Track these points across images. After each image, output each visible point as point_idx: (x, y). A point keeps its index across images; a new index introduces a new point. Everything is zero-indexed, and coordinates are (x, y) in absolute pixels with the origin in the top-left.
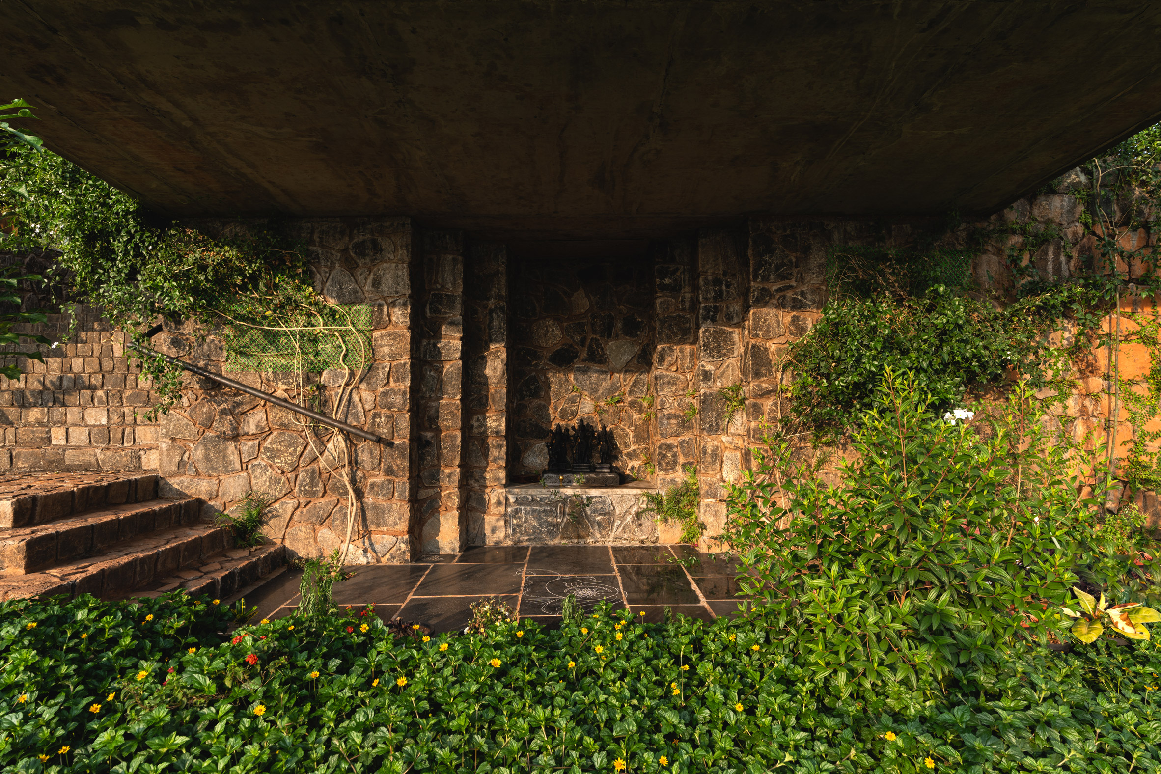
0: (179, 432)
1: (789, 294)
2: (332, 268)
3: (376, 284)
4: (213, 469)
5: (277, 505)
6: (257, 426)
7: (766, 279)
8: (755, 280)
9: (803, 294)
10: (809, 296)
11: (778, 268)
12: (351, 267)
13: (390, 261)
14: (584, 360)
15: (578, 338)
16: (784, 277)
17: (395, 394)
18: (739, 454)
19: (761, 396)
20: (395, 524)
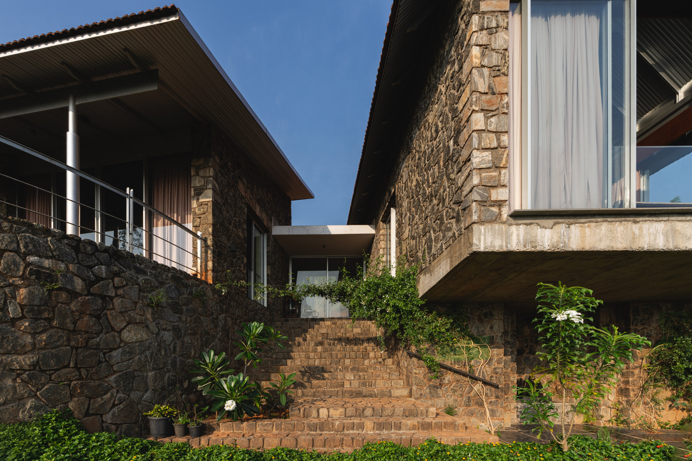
0: (420, 383)
1: (645, 331)
2: (474, 322)
3: (491, 328)
4: (433, 396)
5: (456, 409)
6: (448, 381)
7: (636, 325)
8: (633, 324)
9: (651, 330)
10: (653, 331)
11: (641, 321)
12: (481, 321)
13: (496, 319)
14: (527, 353)
15: (525, 345)
16: (643, 324)
17: (499, 368)
18: (615, 390)
19: (634, 369)
20: (500, 416)
